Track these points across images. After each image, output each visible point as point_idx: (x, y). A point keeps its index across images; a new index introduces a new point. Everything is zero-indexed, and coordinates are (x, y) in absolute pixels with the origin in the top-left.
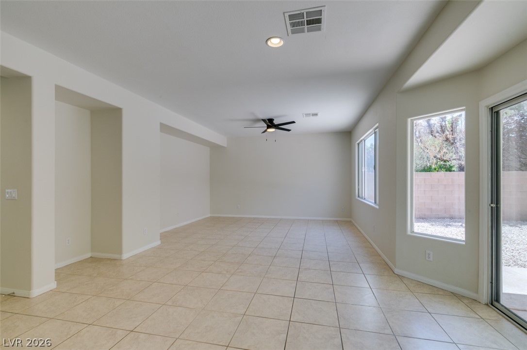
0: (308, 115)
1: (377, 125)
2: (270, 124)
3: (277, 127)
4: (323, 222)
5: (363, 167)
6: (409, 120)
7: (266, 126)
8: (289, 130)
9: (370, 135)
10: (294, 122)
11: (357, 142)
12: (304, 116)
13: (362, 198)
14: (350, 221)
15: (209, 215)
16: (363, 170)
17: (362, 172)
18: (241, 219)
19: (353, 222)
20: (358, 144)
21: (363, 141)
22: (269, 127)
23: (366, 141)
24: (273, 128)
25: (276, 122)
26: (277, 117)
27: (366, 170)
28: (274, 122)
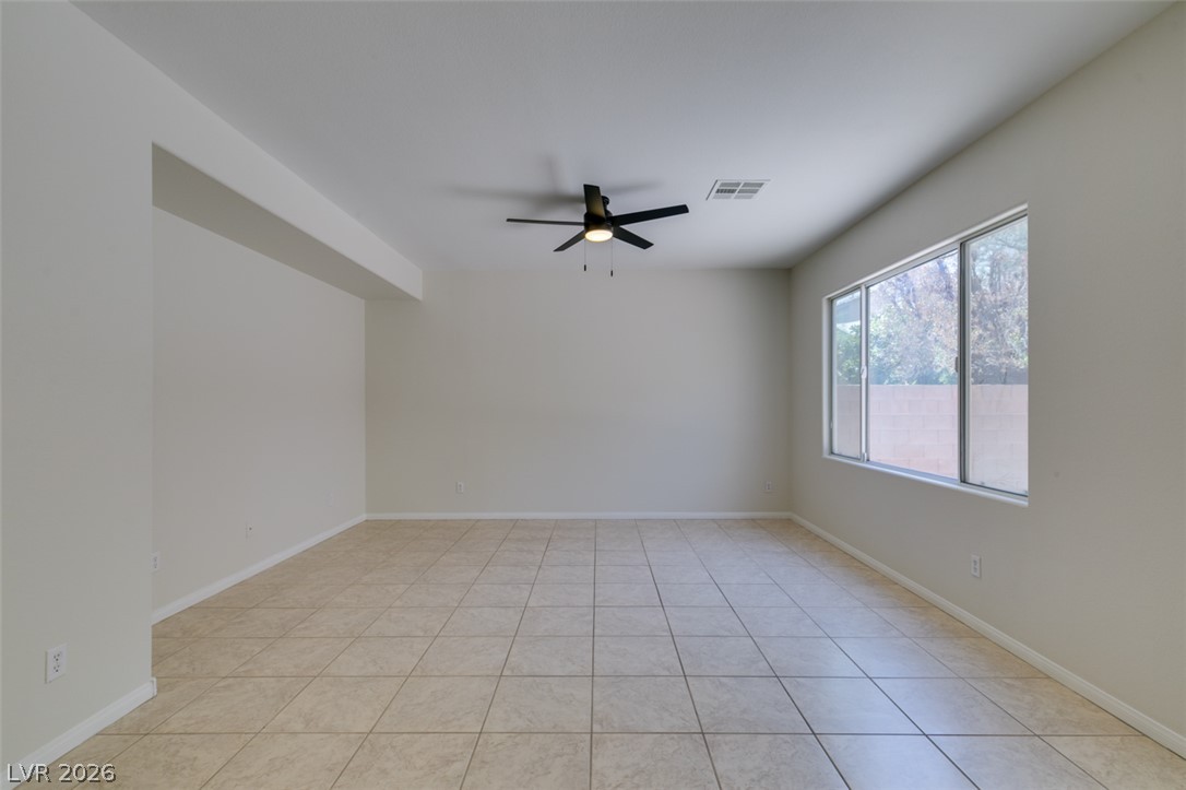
4: (722, 526)
5: (864, 367)
7: (582, 218)
8: (646, 245)
10: (683, 209)
14: (790, 520)
15: (363, 517)
20: (831, 301)
21: (863, 288)
22: (591, 223)
24: (608, 228)
25: (615, 207)
28: (611, 205)
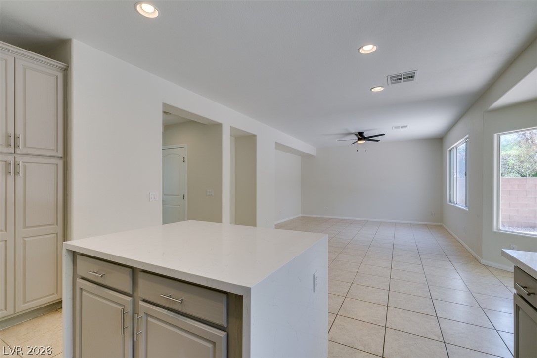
0: (396, 127)
1: (467, 136)
2: (360, 137)
3: (368, 139)
4: (411, 225)
5: (455, 173)
6: (496, 135)
7: (357, 138)
8: (378, 141)
9: (462, 143)
10: (384, 134)
11: (450, 149)
12: (394, 128)
13: (454, 203)
14: (441, 226)
15: (300, 215)
16: (455, 176)
17: (454, 178)
18: (330, 219)
19: (445, 226)
20: (450, 151)
21: (455, 148)
22: (359, 139)
23: (458, 148)
24: (364, 140)
25: (366, 135)
26: (366, 131)
27: (458, 176)
28: (364, 134)
